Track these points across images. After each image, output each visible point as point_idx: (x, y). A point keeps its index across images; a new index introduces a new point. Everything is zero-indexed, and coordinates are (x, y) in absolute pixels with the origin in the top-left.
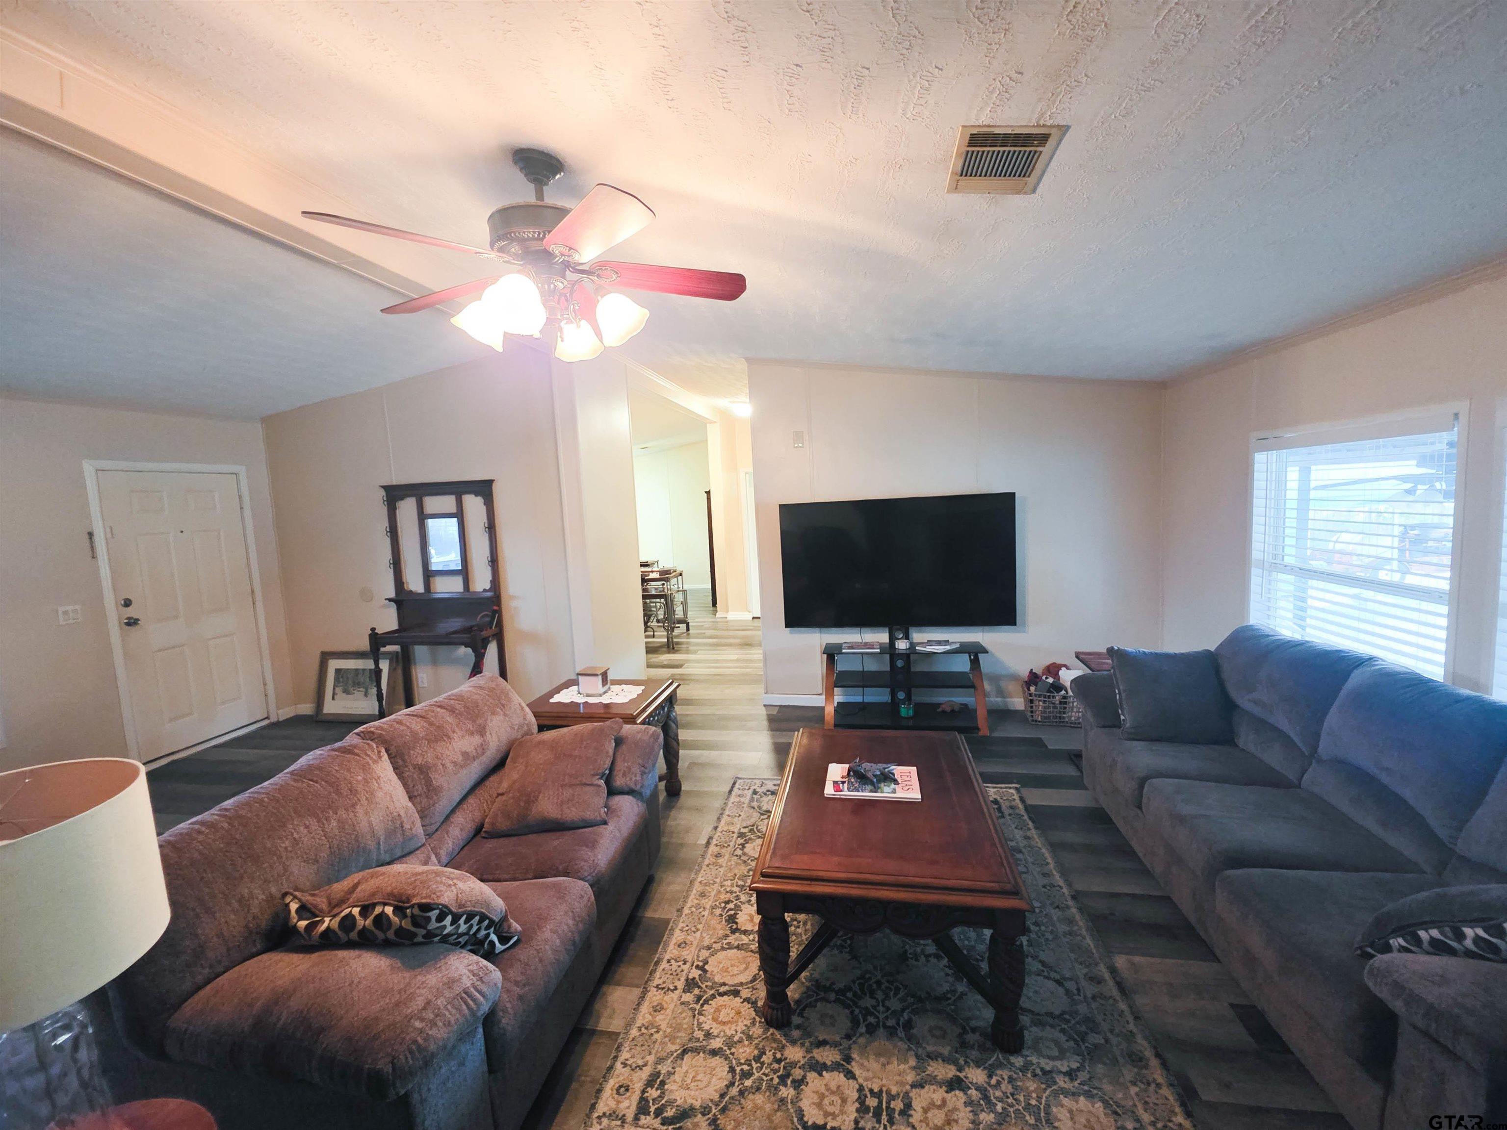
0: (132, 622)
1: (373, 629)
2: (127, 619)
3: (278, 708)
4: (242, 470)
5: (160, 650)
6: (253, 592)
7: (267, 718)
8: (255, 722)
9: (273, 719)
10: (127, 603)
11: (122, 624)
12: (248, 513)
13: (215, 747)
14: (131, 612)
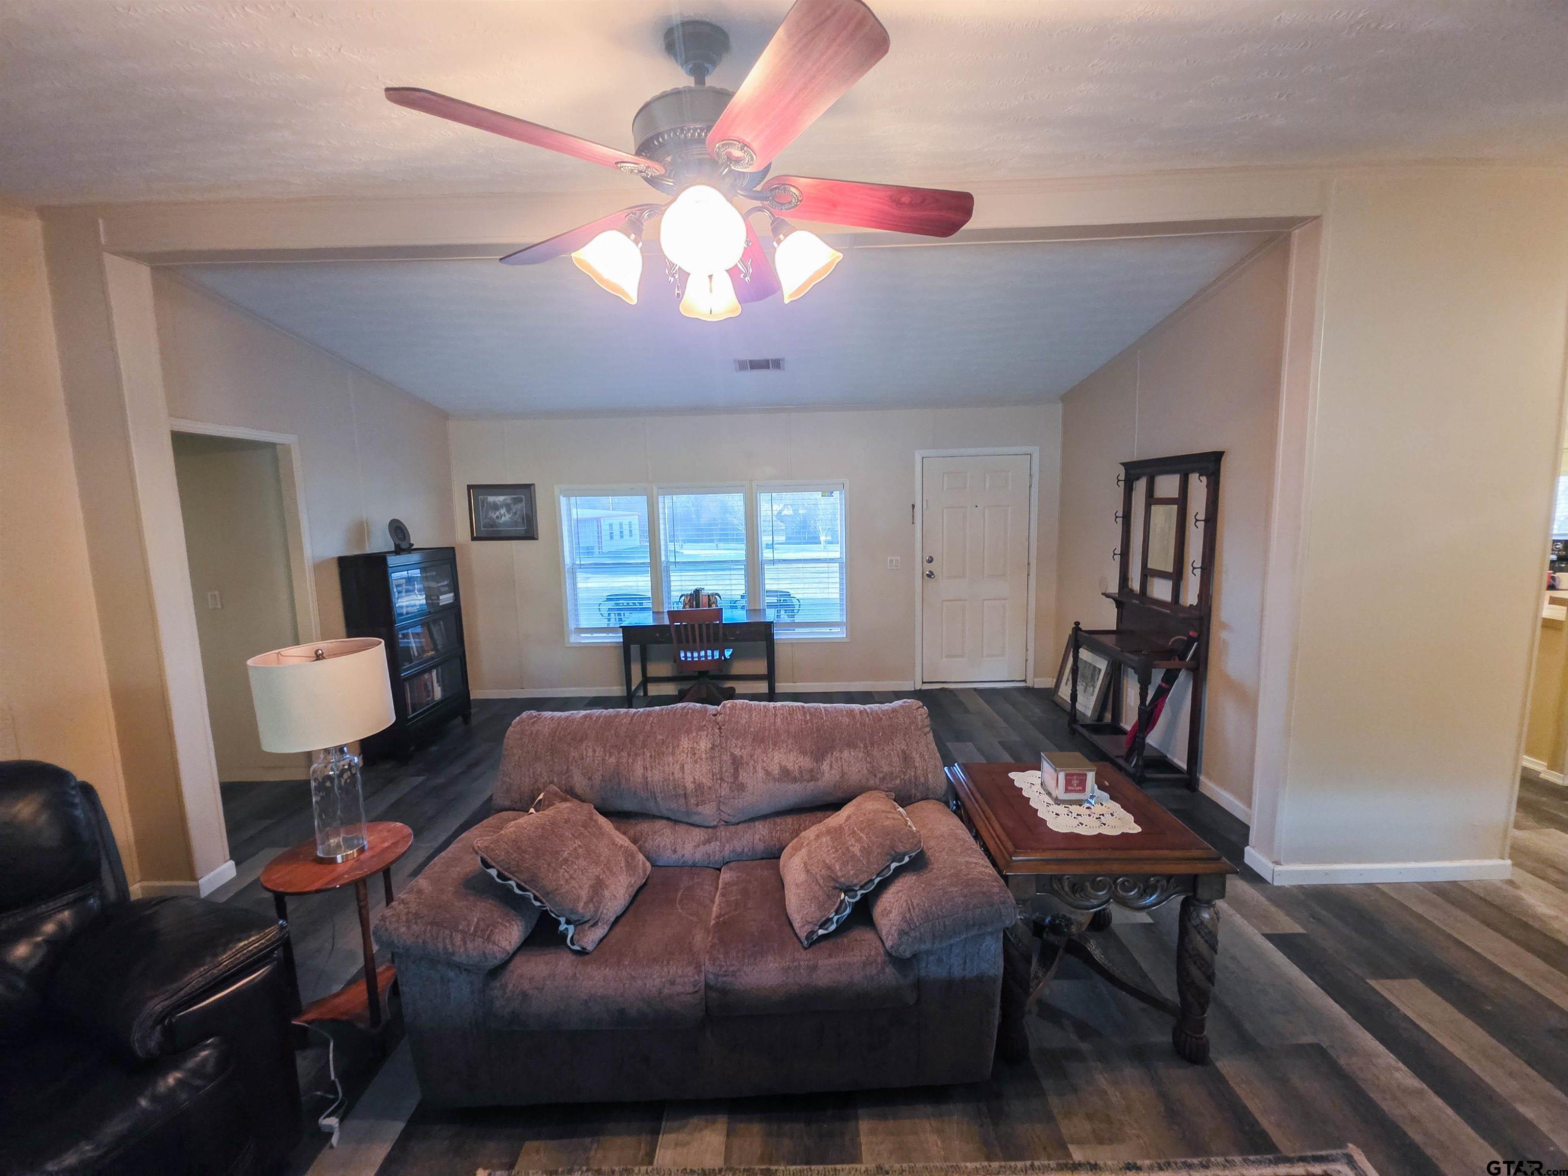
0: (930, 575)
1: (1077, 624)
2: (930, 571)
3: (1035, 676)
4: (1035, 450)
5: (946, 601)
6: (1029, 564)
7: (1025, 681)
8: (1013, 681)
9: (1029, 684)
10: (931, 560)
11: (925, 575)
12: (1035, 489)
13: (975, 689)
14: (931, 567)
